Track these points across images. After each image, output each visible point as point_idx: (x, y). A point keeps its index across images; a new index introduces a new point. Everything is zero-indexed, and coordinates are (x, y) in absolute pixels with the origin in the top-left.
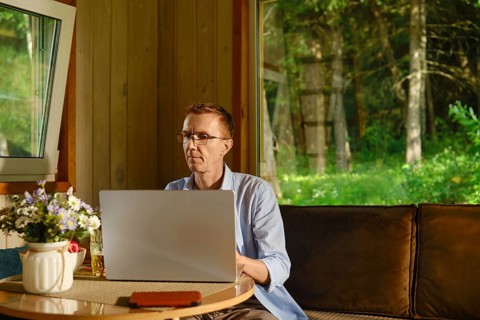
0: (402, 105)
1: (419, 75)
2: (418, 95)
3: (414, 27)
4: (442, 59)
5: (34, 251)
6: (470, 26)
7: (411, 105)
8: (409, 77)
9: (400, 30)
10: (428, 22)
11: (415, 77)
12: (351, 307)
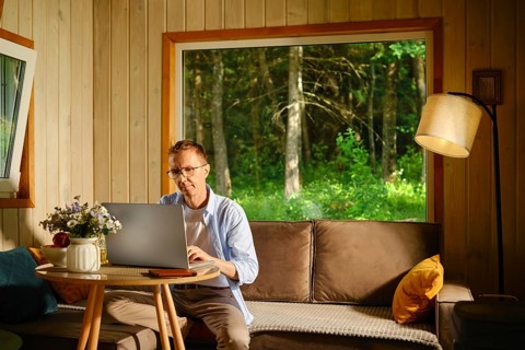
0: (281, 132)
1: (297, 106)
2: (296, 125)
3: (294, 58)
4: (320, 91)
5: (75, 243)
6: (344, 62)
7: (290, 135)
8: (289, 107)
9: (280, 60)
10: (304, 55)
11: (293, 108)
12: (267, 296)
